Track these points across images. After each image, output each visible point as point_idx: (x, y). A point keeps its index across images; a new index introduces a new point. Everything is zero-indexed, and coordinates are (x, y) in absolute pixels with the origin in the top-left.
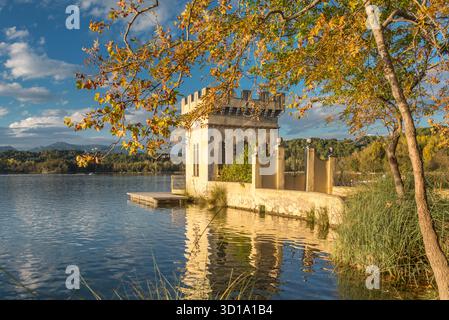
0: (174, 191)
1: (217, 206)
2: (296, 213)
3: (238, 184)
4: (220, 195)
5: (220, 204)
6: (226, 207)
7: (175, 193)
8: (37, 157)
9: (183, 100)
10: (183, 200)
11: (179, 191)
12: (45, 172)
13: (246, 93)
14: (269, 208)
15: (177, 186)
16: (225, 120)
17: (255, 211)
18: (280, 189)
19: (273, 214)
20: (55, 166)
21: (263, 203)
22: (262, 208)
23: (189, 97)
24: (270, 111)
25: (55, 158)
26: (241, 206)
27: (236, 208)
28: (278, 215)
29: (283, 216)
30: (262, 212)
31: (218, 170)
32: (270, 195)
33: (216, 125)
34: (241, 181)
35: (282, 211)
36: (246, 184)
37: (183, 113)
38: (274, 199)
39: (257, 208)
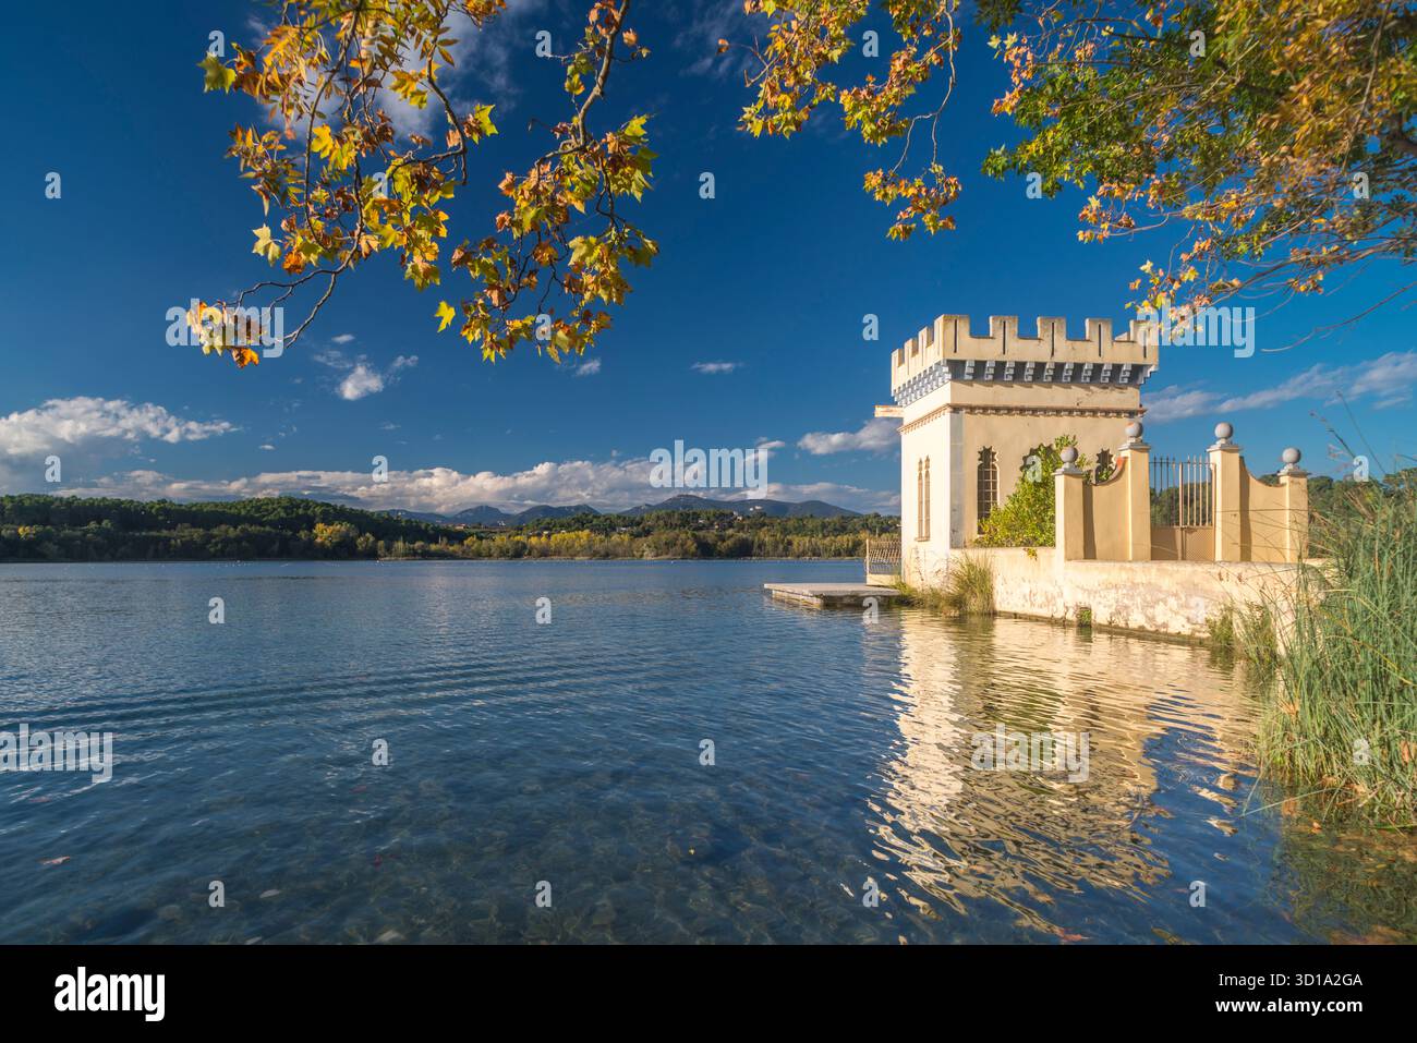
0: (872, 579)
1: (969, 612)
2: (1178, 626)
3: (1021, 552)
4: (976, 582)
5: (975, 604)
6: (994, 614)
7: (876, 581)
8: (636, 526)
9: (895, 355)
11: (886, 579)
12: (649, 557)
14: (1101, 616)
15: (879, 568)
16: (996, 395)
17: (1063, 624)
19: (1112, 630)
20: (671, 544)
21: (1084, 600)
22: (1084, 613)
23: (908, 346)
24: (1117, 368)
25: (672, 527)
26: (1029, 610)
27: (1016, 616)
28: (1128, 633)
29: (1141, 634)
30: (1085, 626)
31: (975, 522)
32: (1105, 576)
33: (972, 409)
34: (1027, 544)
35: (1137, 620)
36: (1040, 551)
37: (895, 386)
38: (1116, 587)
39: (1071, 616)
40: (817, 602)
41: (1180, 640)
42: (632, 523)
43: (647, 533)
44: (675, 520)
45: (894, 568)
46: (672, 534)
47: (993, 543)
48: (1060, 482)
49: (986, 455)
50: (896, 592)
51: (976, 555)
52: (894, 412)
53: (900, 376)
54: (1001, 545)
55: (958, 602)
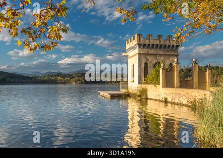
0: (122, 90)
1: (142, 98)
2: (185, 102)
3: (153, 86)
4: (144, 92)
5: (143, 97)
6: (147, 99)
7: (123, 91)
8: (71, 76)
9: (127, 42)
10: (125, 95)
11: (125, 91)
12: (74, 83)
13: (159, 37)
14: (169, 100)
15: (123, 88)
16: (148, 51)
17: (162, 101)
18: (177, 88)
19: (172, 103)
20: (78, 80)
21: (166, 96)
22: (166, 99)
23: (129, 40)
24: (173, 46)
25: (79, 76)
26: (155, 98)
27: (152, 99)
28: (175, 104)
29: (178, 104)
30: (166, 102)
31: (144, 78)
32: (170, 91)
33: (143, 54)
34: (154, 84)
35: (177, 101)
36: (157, 85)
37: (127, 49)
38: (173, 94)
39: (163, 99)
40: (109, 96)
41: (185, 105)
42: (70, 75)
43: (73, 78)
44: (80, 75)
45: (126, 88)
46: (79, 78)
47: (147, 83)
48: (161, 71)
49: (146, 64)
50: (127, 94)
51: (143, 86)
52: (127, 54)
53: (128, 47)
54: (149, 84)
55: (140, 96)
